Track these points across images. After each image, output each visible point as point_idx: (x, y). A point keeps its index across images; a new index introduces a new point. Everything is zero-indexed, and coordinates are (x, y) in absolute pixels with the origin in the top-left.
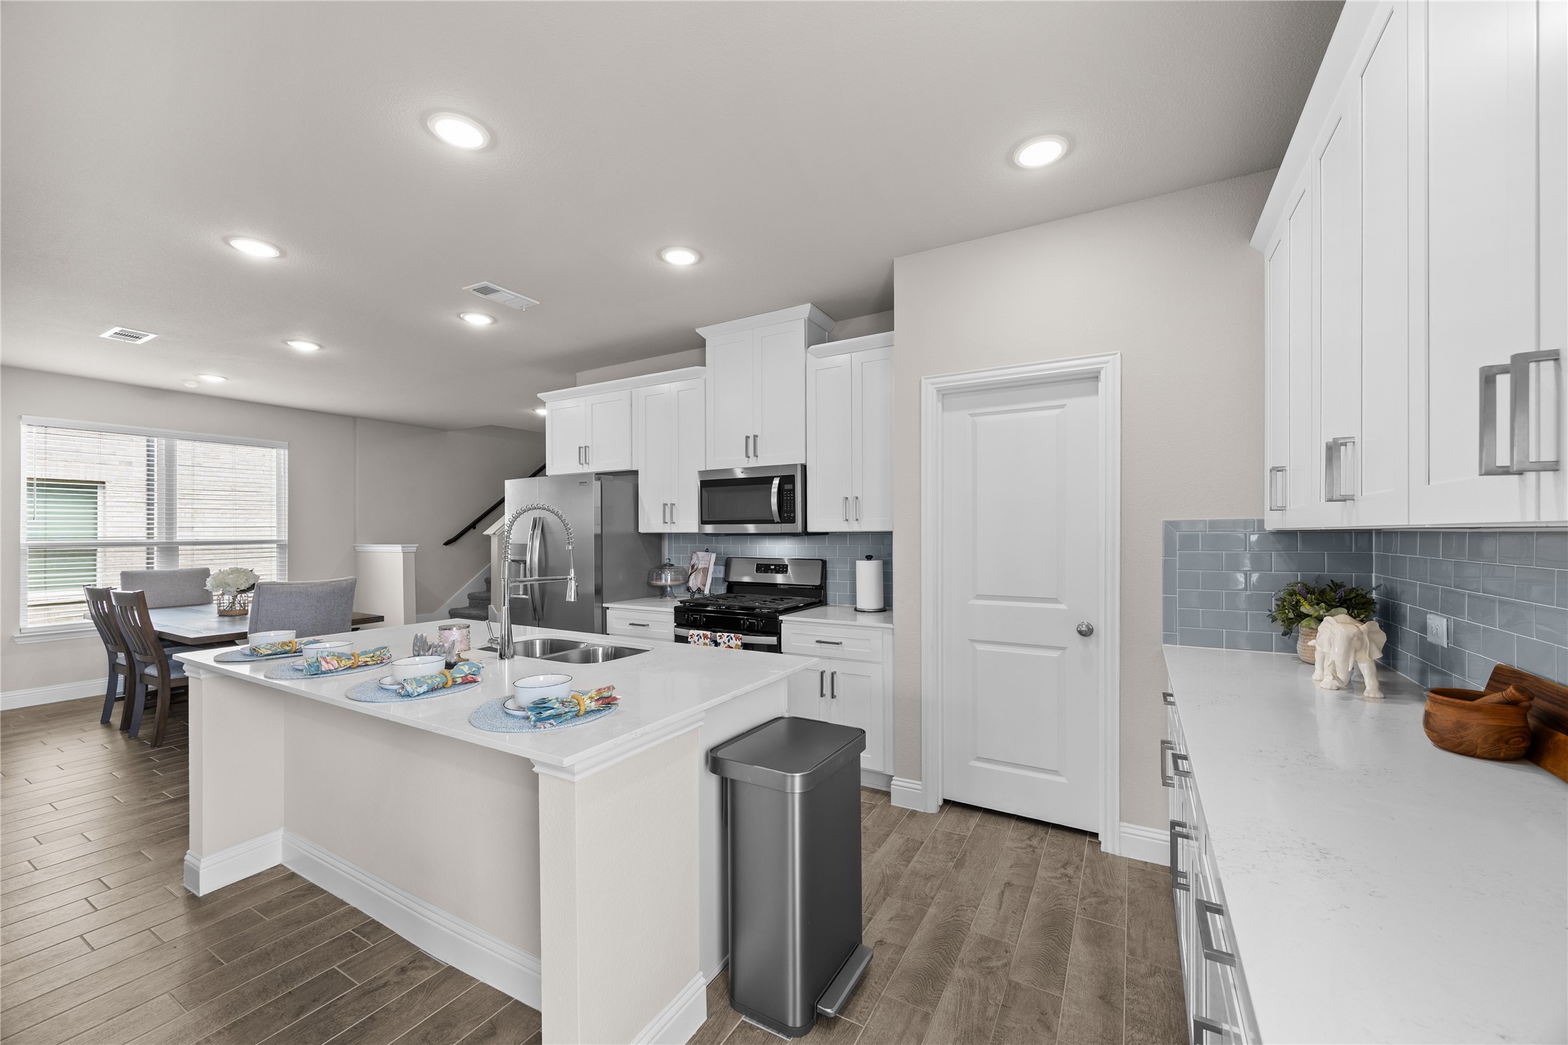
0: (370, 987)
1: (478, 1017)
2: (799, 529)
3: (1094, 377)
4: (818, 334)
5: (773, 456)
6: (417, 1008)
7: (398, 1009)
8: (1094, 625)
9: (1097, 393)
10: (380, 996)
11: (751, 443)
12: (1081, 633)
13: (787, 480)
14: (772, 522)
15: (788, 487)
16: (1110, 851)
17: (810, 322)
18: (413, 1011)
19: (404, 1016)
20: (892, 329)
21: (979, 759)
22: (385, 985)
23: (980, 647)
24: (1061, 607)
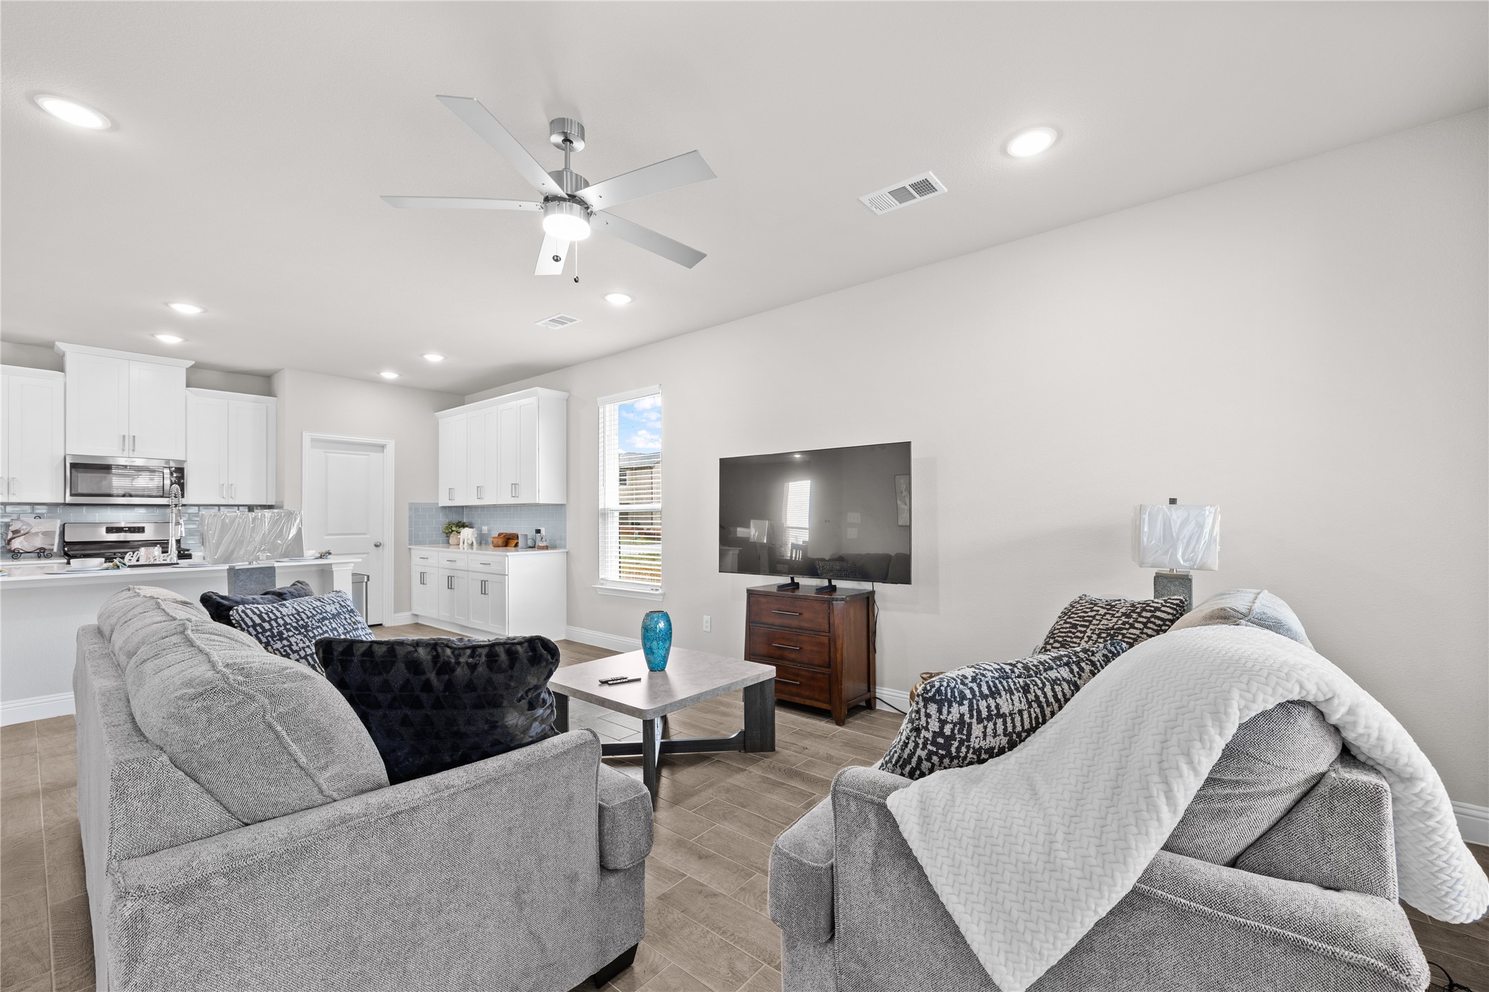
3: (384, 446)
8: (381, 543)
9: (384, 452)
11: (129, 441)
12: (376, 546)
13: (178, 470)
15: (178, 474)
24: (368, 536)
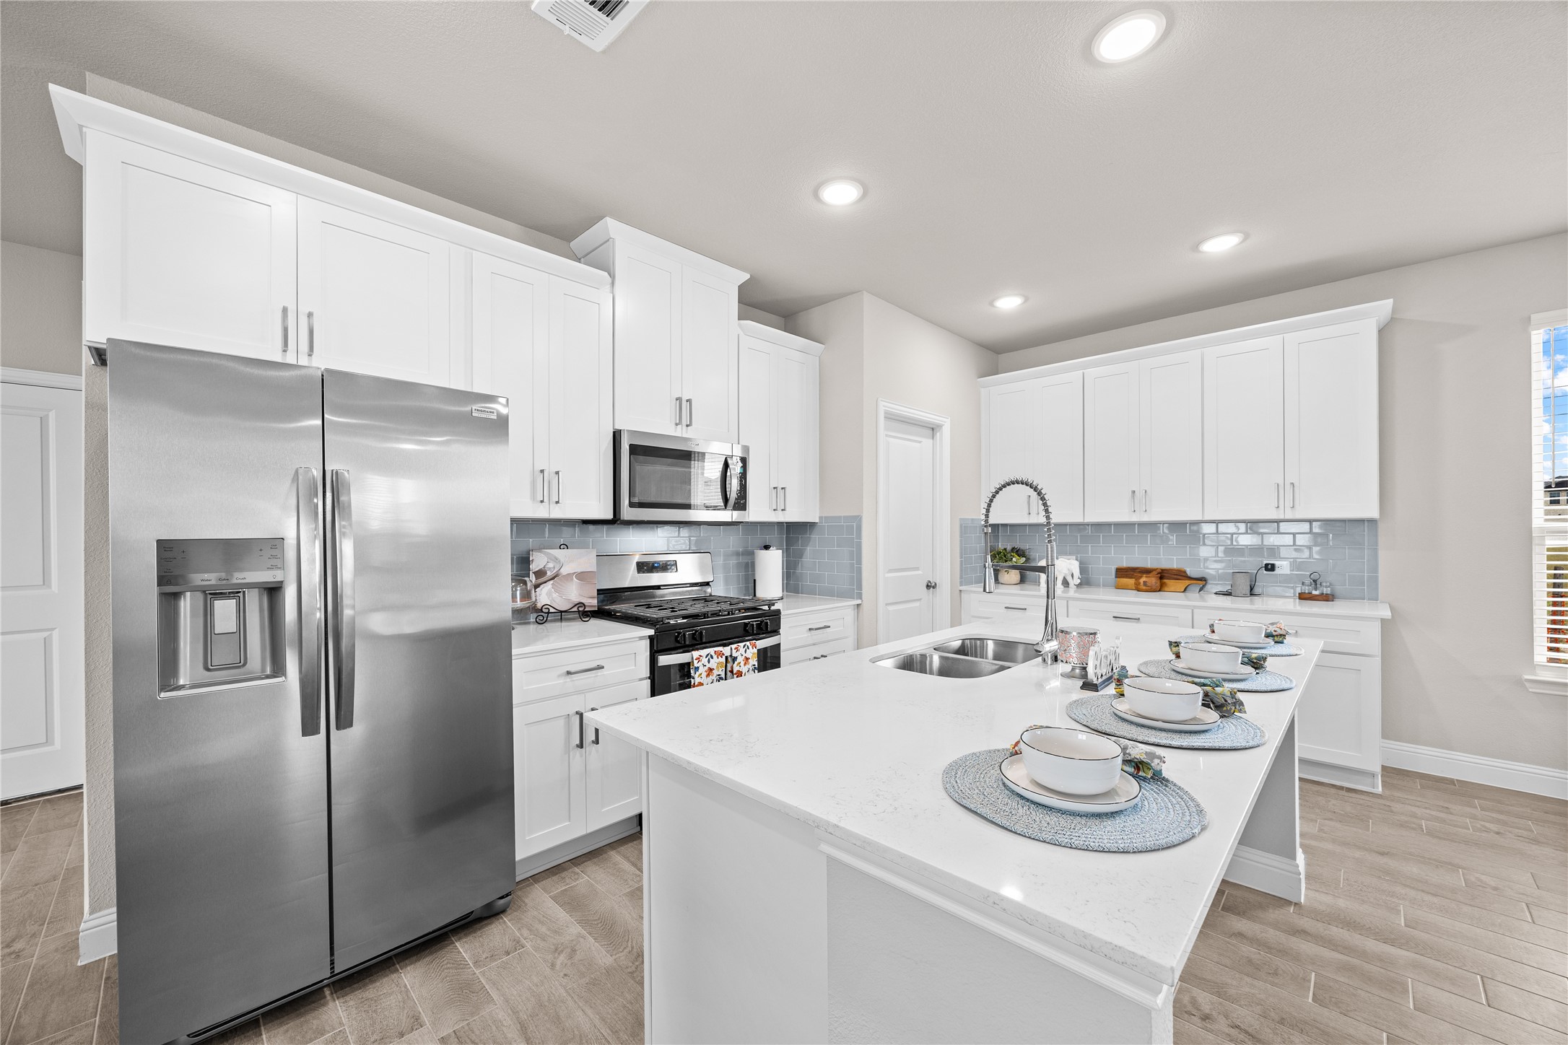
0: (1246, 1040)
1: (1230, 946)
6: (1247, 990)
7: (1258, 1004)
9: (933, 438)
10: (1252, 1026)
11: (685, 407)
12: (928, 587)
18: (1253, 991)
19: (1263, 996)
22: (1237, 1027)
23: (890, 608)
24: (920, 572)
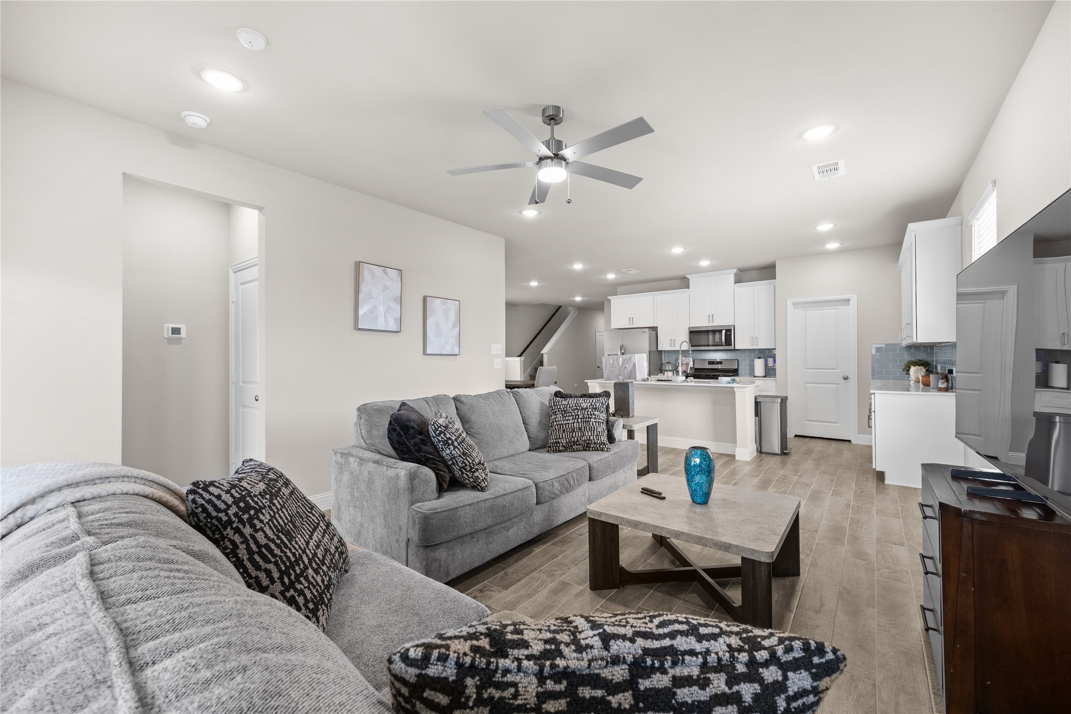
2: (733, 348)
3: (849, 300)
4: (738, 280)
5: (720, 321)
8: (849, 376)
9: (849, 305)
11: (711, 317)
12: (844, 378)
13: (728, 331)
14: (722, 345)
15: (729, 333)
16: (855, 443)
17: (736, 275)
20: (775, 278)
21: (808, 421)
23: (808, 385)
24: (837, 371)
